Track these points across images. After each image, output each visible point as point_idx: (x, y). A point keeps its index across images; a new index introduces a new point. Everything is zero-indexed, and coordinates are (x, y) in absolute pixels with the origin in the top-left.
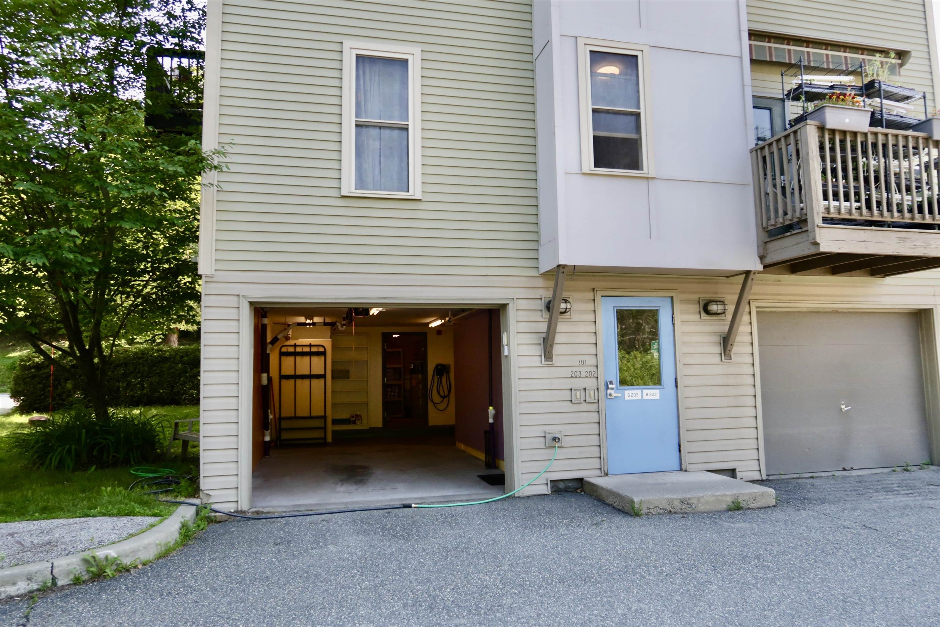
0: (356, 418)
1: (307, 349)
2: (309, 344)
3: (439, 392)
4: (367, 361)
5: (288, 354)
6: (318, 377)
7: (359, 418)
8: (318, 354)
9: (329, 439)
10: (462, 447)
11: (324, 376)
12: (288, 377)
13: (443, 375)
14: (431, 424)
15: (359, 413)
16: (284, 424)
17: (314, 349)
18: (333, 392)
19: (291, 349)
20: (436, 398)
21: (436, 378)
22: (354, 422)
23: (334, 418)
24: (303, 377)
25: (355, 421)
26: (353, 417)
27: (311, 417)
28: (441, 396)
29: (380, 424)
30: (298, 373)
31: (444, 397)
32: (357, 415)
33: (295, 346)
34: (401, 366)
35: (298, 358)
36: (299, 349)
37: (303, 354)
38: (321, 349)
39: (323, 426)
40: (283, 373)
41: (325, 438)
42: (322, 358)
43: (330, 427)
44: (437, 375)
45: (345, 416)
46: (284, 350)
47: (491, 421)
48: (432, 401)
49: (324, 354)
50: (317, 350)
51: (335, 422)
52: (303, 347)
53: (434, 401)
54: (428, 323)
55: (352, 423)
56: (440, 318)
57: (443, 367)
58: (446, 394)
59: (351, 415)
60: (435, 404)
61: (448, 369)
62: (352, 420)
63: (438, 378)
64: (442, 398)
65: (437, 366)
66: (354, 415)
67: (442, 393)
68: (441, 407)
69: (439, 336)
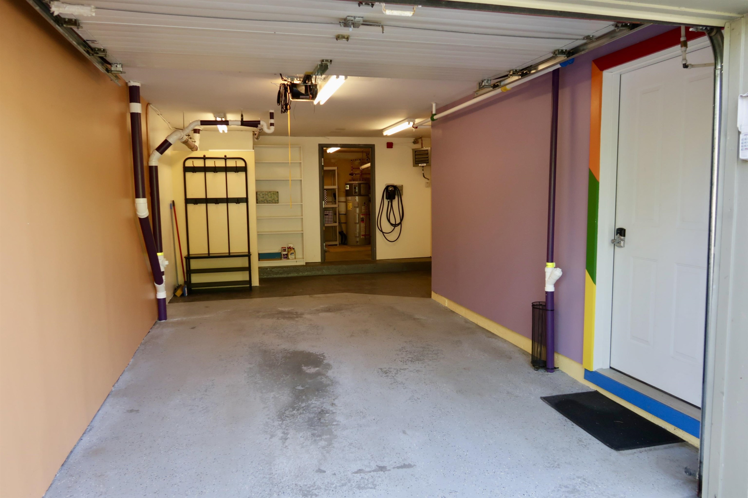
0: (288, 252)
1: (221, 164)
2: (223, 157)
3: (389, 220)
4: (301, 180)
5: (194, 170)
6: (238, 201)
7: (292, 251)
8: (236, 170)
9: (256, 282)
10: (446, 303)
11: (246, 200)
12: (196, 201)
13: (394, 198)
14: (379, 256)
15: (292, 246)
16: (195, 264)
17: (231, 164)
18: (259, 220)
19: (199, 163)
20: (386, 226)
21: (386, 202)
22: (286, 257)
23: (260, 252)
24: (217, 201)
25: (287, 255)
26: (285, 250)
27: (229, 256)
28: (392, 224)
29: (317, 258)
30: (210, 196)
31: (395, 225)
32: (289, 248)
33: (205, 158)
34: (336, 187)
35: (210, 175)
36: (210, 164)
37: (215, 170)
38: (241, 164)
39: (247, 265)
40: (189, 196)
41: (250, 282)
42: (243, 174)
43: (256, 264)
44: (387, 198)
45: (276, 249)
46: (189, 164)
47: (550, 288)
48: (382, 231)
49: (244, 169)
50: (234, 165)
51: (262, 257)
52: (216, 160)
53: (383, 231)
54: (382, 131)
55: (284, 258)
56: (407, 120)
57: (394, 188)
58: (398, 221)
59: (282, 248)
60: (384, 234)
61: (400, 191)
62: (284, 255)
63: (389, 202)
64: (393, 226)
65: (387, 187)
66: (285, 248)
67: (393, 221)
68: (392, 237)
69: (390, 149)
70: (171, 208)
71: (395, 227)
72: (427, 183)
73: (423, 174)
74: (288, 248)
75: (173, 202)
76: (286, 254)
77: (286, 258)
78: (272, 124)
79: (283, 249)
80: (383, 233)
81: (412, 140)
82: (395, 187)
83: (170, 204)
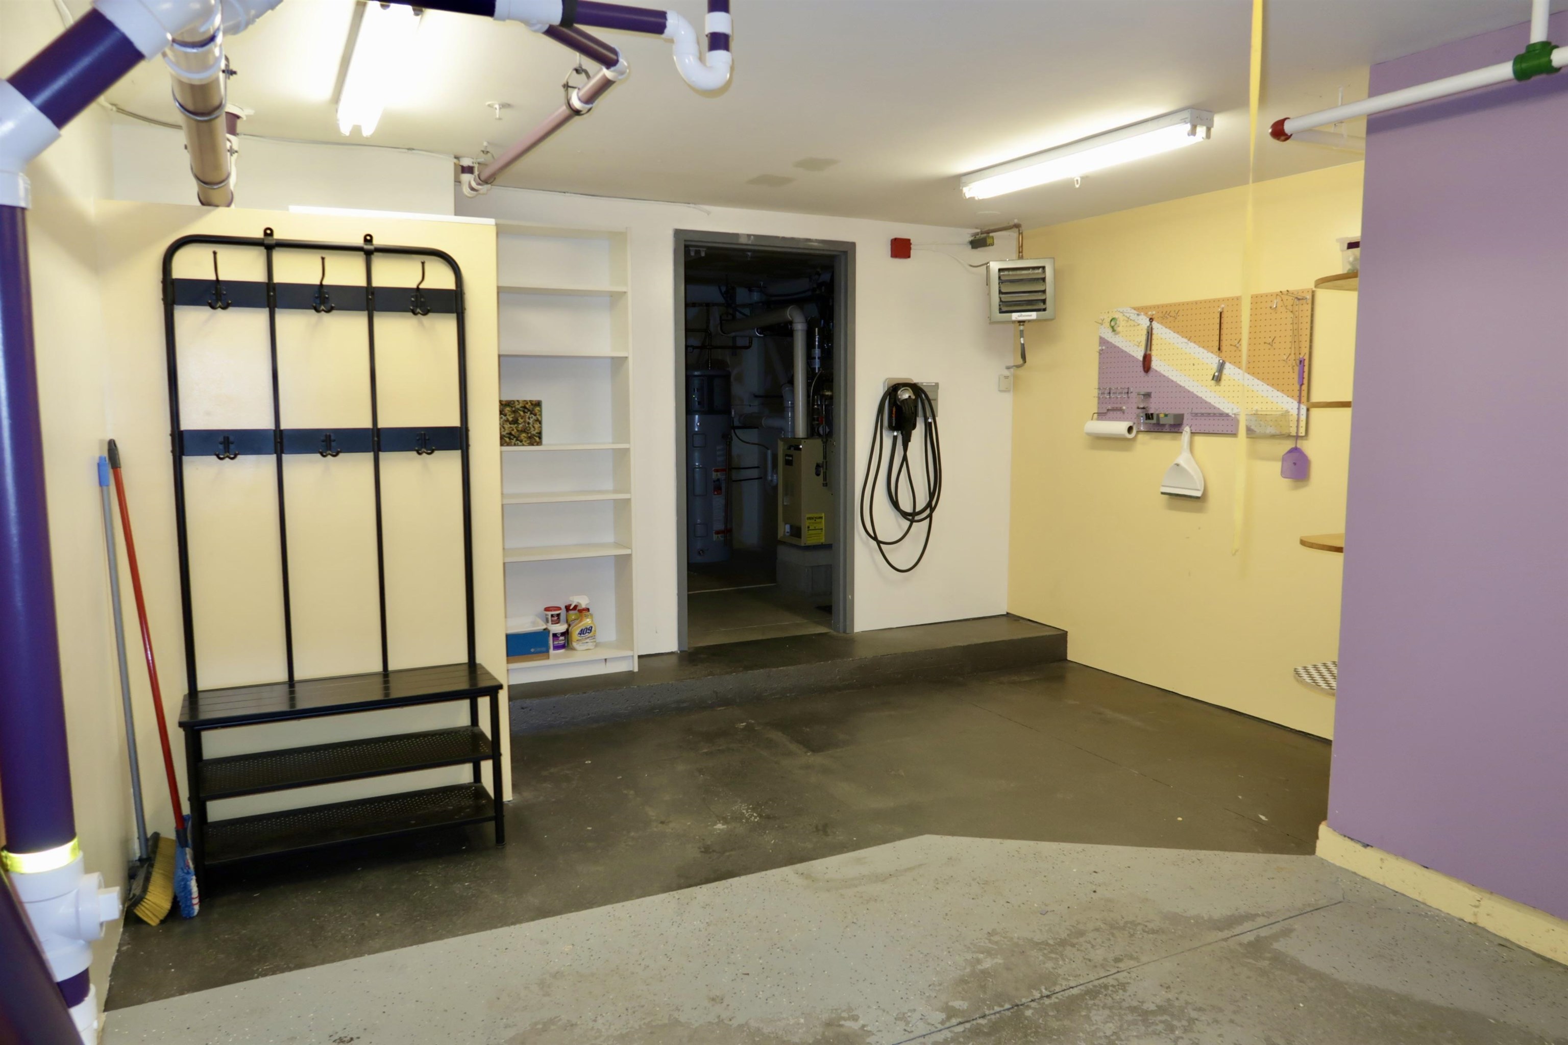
0: (570, 624)
2: (359, 241)
3: (895, 504)
4: (621, 359)
5: (220, 295)
7: (587, 621)
8: (418, 302)
11: (458, 438)
12: (228, 444)
13: (913, 428)
15: (581, 600)
17: (392, 274)
19: (241, 267)
20: (887, 522)
21: (888, 438)
22: (565, 641)
24: (327, 442)
25: (566, 634)
26: (557, 619)
28: (905, 515)
29: (667, 639)
30: (297, 417)
31: (913, 517)
32: (574, 609)
33: (268, 244)
35: (292, 323)
36: (293, 269)
37: (319, 298)
38: (437, 277)
42: (446, 326)
44: (891, 428)
46: (191, 265)
48: (875, 538)
49: (452, 303)
50: (409, 283)
52: (327, 255)
53: (880, 538)
54: (957, 181)
55: (556, 648)
56: (1186, 114)
57: (915, 393)
58: (921, 504)
59: (547, 609)
60: (881, 545)
61: (932, 402)
62: (555, 635)
63: (895, 438)
64: (908, 520)
65: (893, 391)
66: (559, 608)
67: (906, 506)
68: (903, 555)
69: (900, 263)
70: (102, 482)
71: (912, 521)
72: (1007, 377)
73: (1023, 346)
74: (568, 608)
75: (112, 447)
76: (563, 634)
77: (563, 647)
78: (718, 41)
79: (552, 616)
80: (879, 543)
81: (967, 235)
82: (916, 388)
83: (97, 461)
